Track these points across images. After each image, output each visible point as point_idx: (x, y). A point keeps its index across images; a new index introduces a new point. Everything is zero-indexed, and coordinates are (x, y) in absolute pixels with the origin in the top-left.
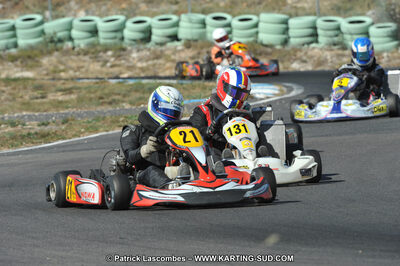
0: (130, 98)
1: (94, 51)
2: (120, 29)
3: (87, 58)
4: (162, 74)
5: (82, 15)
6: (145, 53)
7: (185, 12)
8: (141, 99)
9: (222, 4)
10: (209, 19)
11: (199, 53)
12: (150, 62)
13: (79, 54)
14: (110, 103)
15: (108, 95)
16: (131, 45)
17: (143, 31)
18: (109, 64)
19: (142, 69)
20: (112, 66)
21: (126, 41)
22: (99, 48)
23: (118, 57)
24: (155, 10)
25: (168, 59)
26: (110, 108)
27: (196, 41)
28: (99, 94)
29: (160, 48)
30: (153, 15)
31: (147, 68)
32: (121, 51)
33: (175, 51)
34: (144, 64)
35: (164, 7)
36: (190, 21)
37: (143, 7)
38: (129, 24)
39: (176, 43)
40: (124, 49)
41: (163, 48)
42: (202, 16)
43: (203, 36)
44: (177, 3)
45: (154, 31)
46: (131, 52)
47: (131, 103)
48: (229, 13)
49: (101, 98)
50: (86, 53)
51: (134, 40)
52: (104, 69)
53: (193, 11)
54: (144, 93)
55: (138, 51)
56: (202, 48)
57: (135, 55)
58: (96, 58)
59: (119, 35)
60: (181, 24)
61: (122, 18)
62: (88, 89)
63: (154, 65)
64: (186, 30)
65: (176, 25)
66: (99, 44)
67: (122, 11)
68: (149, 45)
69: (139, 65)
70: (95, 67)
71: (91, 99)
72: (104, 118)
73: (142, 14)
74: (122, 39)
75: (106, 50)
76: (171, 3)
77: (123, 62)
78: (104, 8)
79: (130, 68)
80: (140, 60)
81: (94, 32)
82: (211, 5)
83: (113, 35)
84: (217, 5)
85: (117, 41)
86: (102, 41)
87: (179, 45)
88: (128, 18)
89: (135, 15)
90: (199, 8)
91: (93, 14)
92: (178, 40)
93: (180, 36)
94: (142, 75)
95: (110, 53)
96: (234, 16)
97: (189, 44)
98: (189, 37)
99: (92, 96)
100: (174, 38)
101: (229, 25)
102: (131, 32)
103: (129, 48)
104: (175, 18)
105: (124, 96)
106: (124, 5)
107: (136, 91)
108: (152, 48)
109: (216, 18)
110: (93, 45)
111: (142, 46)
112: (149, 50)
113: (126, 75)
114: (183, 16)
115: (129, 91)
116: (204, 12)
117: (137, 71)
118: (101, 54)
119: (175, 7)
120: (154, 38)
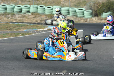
0: (15, 28)
1: (5, 14)
2: (13, 8)
3: (3, 16)
4: (25, 22)
5: (2, 4)
6: (20, 16)
7: (32, 4)
8: (19, 29)
9: (43, 3)
10: (39, 7)
11: (36, 16)
12: (21, 18)
13: (1, 15)
14: (10, 29)
15: (9, 27)
16: (16, 13)
17: (20, 9)
18: (9, 18)
19: (19, 20)
20: (10, 19)
21: (15, 12)
22: (7, 14)
23: (12, 16)
24: (23, 3)
25: (26, 18)
26: (10, 31)
27: (35, 13)
28: (7, 27)
29: (24, 14)
30: (23, 5)
31: (20, 20)
32: (13, 15)
33: (29, 15)
34: (20, 19)
35: (26, 3)
36: (33, 7)
37: (20, 2)
38: (16, 7)
39: (29, 13)
40: (14, 14)
41: (25, 14)
42: (37, 6)
43: (37, 11)
44: (30, 2)
45: (23, 9)
46: (16, 15)
47: (16, 30)
48: (45, 5)
49: (7, 28)
50: (3, 15)
51: (17, 12)
52: (8, 20)
53: (34, 4)
54: (19, 27)
55: (18, 15)
56: (36, 15)
57: (17, 16)
58: (6, 16)
59: (13, 10)
60: (31, 8)
61: (14, 5)
62: (4, 25)
63: (22, 19)
64: (32, 10)
65: (29, 8)
66: (7, 12)
67: (14, 3)
68: (21, 13)
69: (18, 19)
70: (6, 19)
71: (4, 28)
72: (8, 34)
73: (19, 4)
74: (14, 11)
75: (9, 14)
76: (28, 2)
77: (14, 18)
78: (9, 2)
79: (16, 20)
80: (19, 17)
81: (6, 9)
82: (39, 3)
83: (11, 10)
84: (41, 3)
85: (12, 12)
86: (8, 12)
87: (30, 14)
88: (15, 5)
89: (18, 5)
90: (36, 4)
91: (6, 4)
92: (30, 12)
93: (30, 11)
94: (19, 22)
95: (10, 15)
96: (46, 6)
97: (33, 14)
98: (33, 12)
99: (5, 27)
100: (29, 12)
101: (44, 9)
102: (16, 9)
103: (16, 14)
104: (29, 6)
105: (14, 27)
106: (15, 2)
107: (17, 26)
108: (22, 14)
109: (41, 7)
110: (5, 13)
111: (19, 14)
112: (21, 15)
113: (14, 22)
114: (31, 6)
115: (15, 26)
116: (38, 5)
117: (18, 20)
118: (7, 15)
119: (29, 3)
120: (23, 11)
